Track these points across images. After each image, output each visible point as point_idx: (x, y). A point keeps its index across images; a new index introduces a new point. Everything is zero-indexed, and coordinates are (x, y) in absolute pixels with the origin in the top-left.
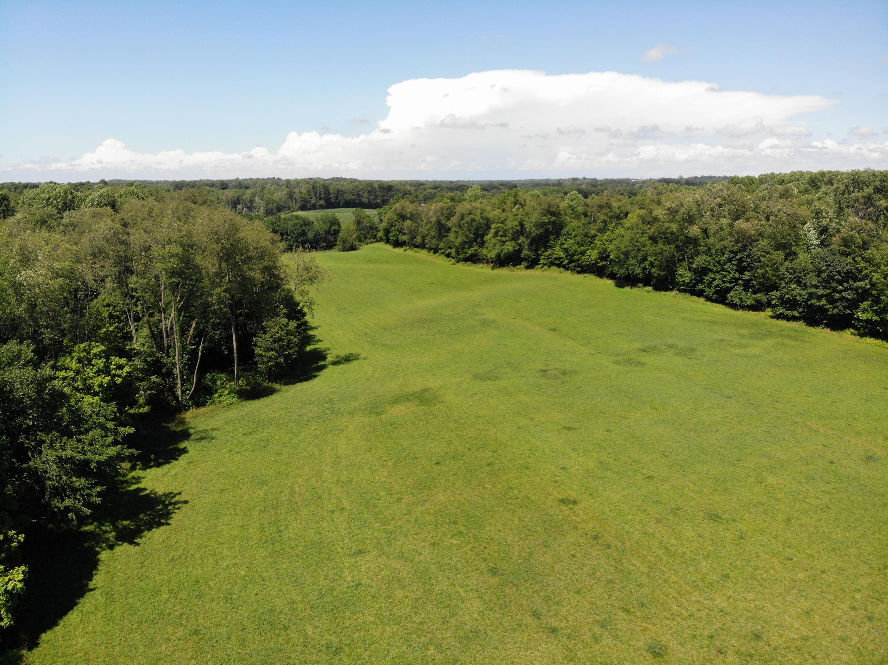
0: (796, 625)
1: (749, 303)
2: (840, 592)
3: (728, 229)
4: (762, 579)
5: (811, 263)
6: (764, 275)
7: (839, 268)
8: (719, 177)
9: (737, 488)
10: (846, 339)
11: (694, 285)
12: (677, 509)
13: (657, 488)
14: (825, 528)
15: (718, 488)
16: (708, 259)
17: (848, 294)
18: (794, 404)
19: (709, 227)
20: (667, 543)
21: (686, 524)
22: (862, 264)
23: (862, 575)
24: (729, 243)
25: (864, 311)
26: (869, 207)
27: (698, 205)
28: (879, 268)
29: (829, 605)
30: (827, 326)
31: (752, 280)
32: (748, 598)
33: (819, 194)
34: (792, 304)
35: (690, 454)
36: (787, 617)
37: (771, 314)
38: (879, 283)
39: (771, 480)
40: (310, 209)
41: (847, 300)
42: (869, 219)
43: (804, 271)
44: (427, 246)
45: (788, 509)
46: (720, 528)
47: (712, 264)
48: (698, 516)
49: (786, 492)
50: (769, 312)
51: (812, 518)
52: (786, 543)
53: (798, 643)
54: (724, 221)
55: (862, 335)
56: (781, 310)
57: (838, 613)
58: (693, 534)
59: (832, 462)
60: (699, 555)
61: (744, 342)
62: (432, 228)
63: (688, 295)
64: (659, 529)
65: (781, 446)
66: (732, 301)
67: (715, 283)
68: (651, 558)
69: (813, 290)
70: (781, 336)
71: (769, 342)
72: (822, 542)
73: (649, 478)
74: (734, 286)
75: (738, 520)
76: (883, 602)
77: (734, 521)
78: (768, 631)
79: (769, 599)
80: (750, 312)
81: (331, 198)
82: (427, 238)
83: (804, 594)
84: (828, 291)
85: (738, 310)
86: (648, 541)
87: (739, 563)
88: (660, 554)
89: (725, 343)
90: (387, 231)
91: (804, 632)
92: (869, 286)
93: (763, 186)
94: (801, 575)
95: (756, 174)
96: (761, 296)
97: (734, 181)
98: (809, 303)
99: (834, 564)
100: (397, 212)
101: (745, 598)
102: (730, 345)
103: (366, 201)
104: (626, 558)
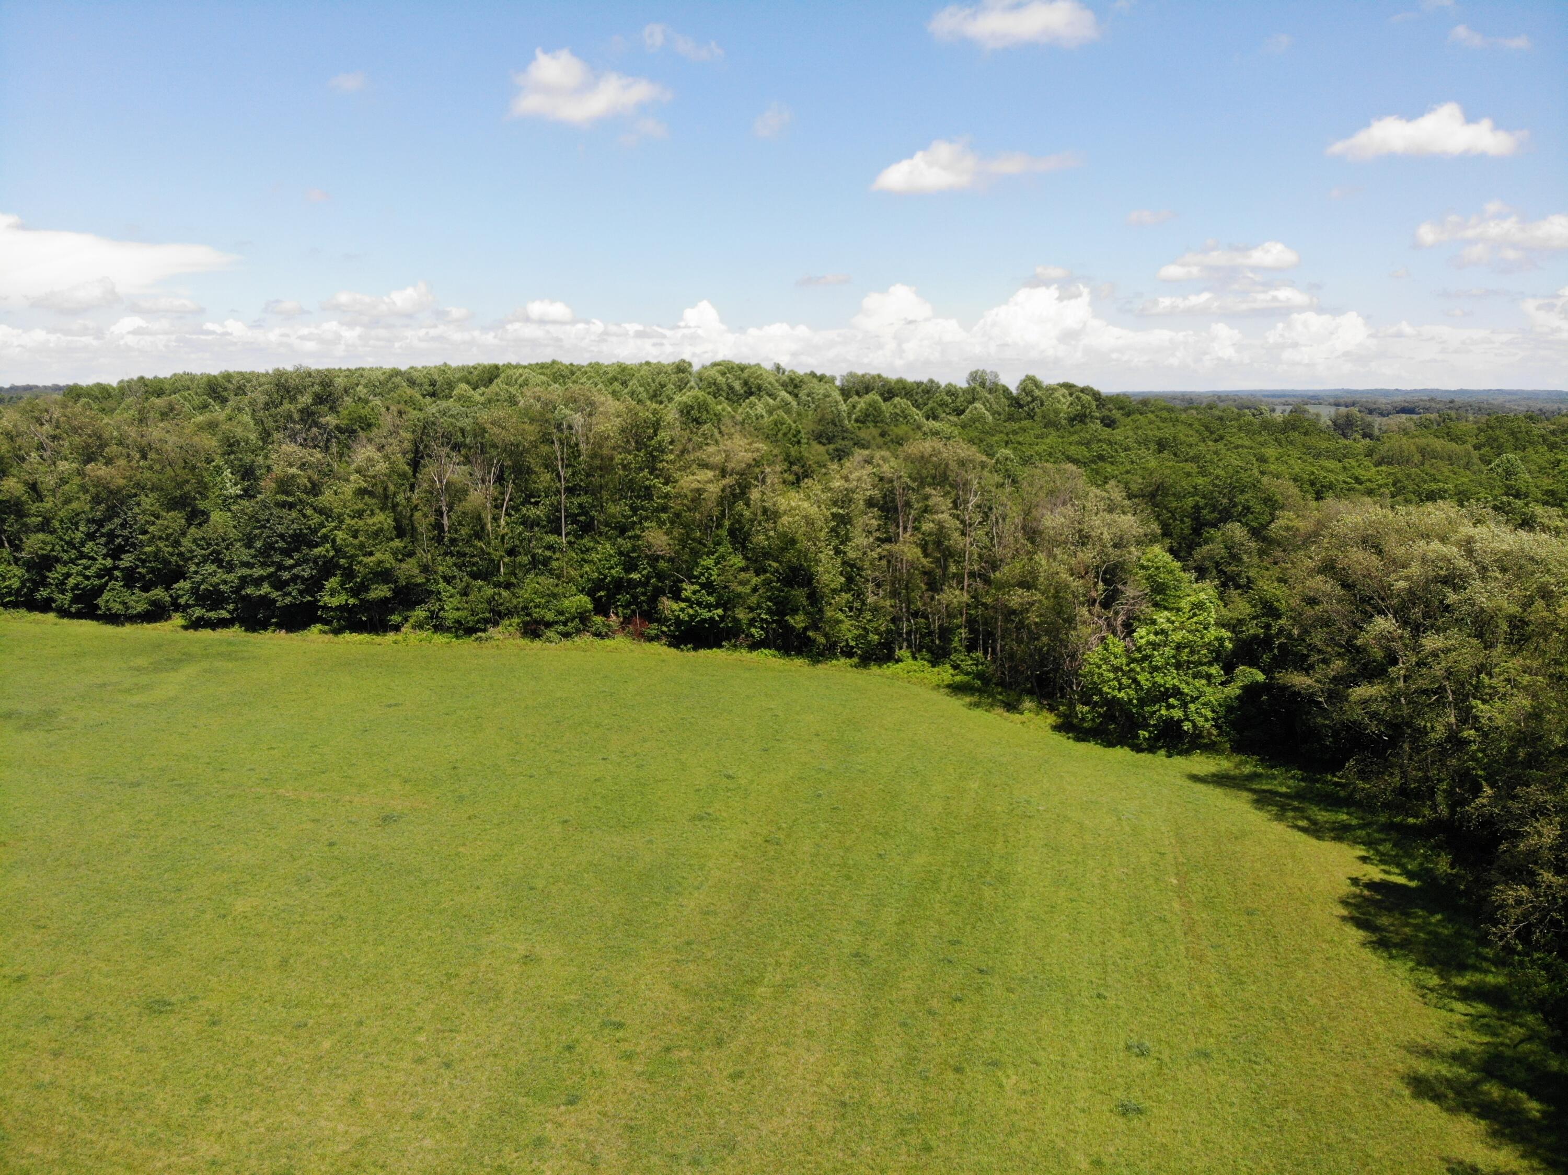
0: (341, 1128)
1: (139, 609)
2: (394, 1044)
3: (77, 480)
4: (266, 1078)
5: (235, 527)
6: (156, 554)
7: (280, 529)
8: (45, 387)
9: (187, 939)
10: (313, 641)
11: (32, 591)
12: (87, 1018)
13: (40, 993)
14: (345, 953)
15: (152, 953)
16: (49, 538)
17: (303, 570)
18: (252, 766)
19: (39, 477)
20: (83, 1088)
21: (110, 1039)
22: (317, 519)
23: (418, 1004)
24: (81, 504)
25: (333, 593)
26: (310, 427)
27: (12, 439)
28: (341, 522)
29: (384, 1073)
30: (279, 626)
31: (137, 567)
32: (252, 1121)
33: (228, 411)
34: (213, 599)
35: (87, 908)
36: (323, 1123)
37: (183, 622)
38: (347, 546)
39: (240, 906)
41: (304, 580)
42: (315, 447)
43: (224, 540)
45: (280, 944)
46: (173, 1020)
47: (57, 548)
48: (128, 1015)
49: (271, 918)
50: (178, 620)
51: (320, 944)
52: (290, 1001)
53: (354, 1155)
54: (64, 466)
55: (337, 632)
56: (198, 612)
57: (399, 1078)
58: (128, 1052)
59: (331, 844)
60: (148, 1084)
61: (144, 680)
63: (23, 611)
64: (62, 1067)
65: (245, 843)
66: (109, 609)
67: (71, 581)
68: (61, 1128)
69: (246, 571)
70: (207, 656)
71: (190, 670)
72: (346, 977)
73: (19, 979)
74: (106, 584)
75: (201, 995)
76: (458, 1032)
77: (194, 999)
78: (300, 1159)
79: (287, 1106)
80: (145, 625)
83: (340, 1072)
84: (272, 569)
85: (123, 625)
86: (46, 1099)
87: (220, 1068)
88: (77, 1114)
89: (109, 688)
91: (356, 1133)
92: (332, 553)
93: (128, 400)
94: (327, 1045)
95: (112, 380)
96: (158, 593)
97: (74, 393)
98: (243, 593)
99: (373, 1005)
101: (247, 1123)
102: (120, 691)
104: (13, 1149)
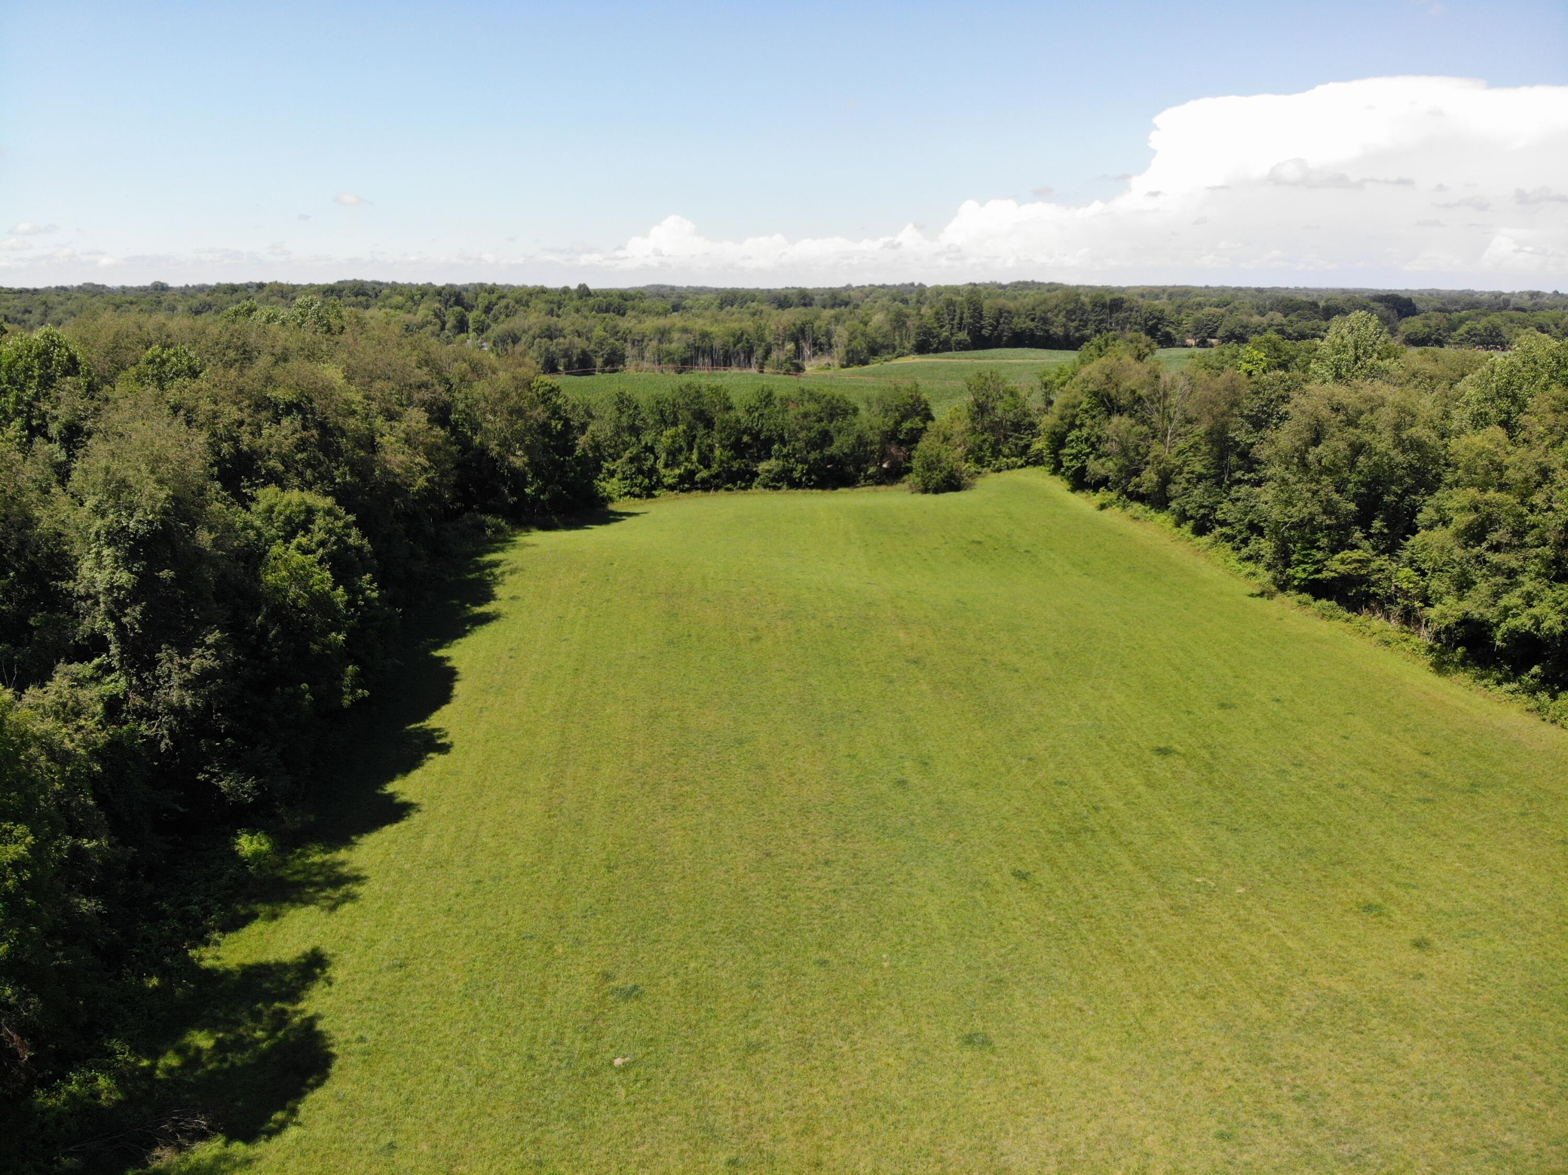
40: (936, 351)
44: (1173, 504)
62: (1195, 447)
81: (982, 327)
82: (1178, 479)
90: (1058, 441)
100: (1092, 387)
103: (1060, 331)
